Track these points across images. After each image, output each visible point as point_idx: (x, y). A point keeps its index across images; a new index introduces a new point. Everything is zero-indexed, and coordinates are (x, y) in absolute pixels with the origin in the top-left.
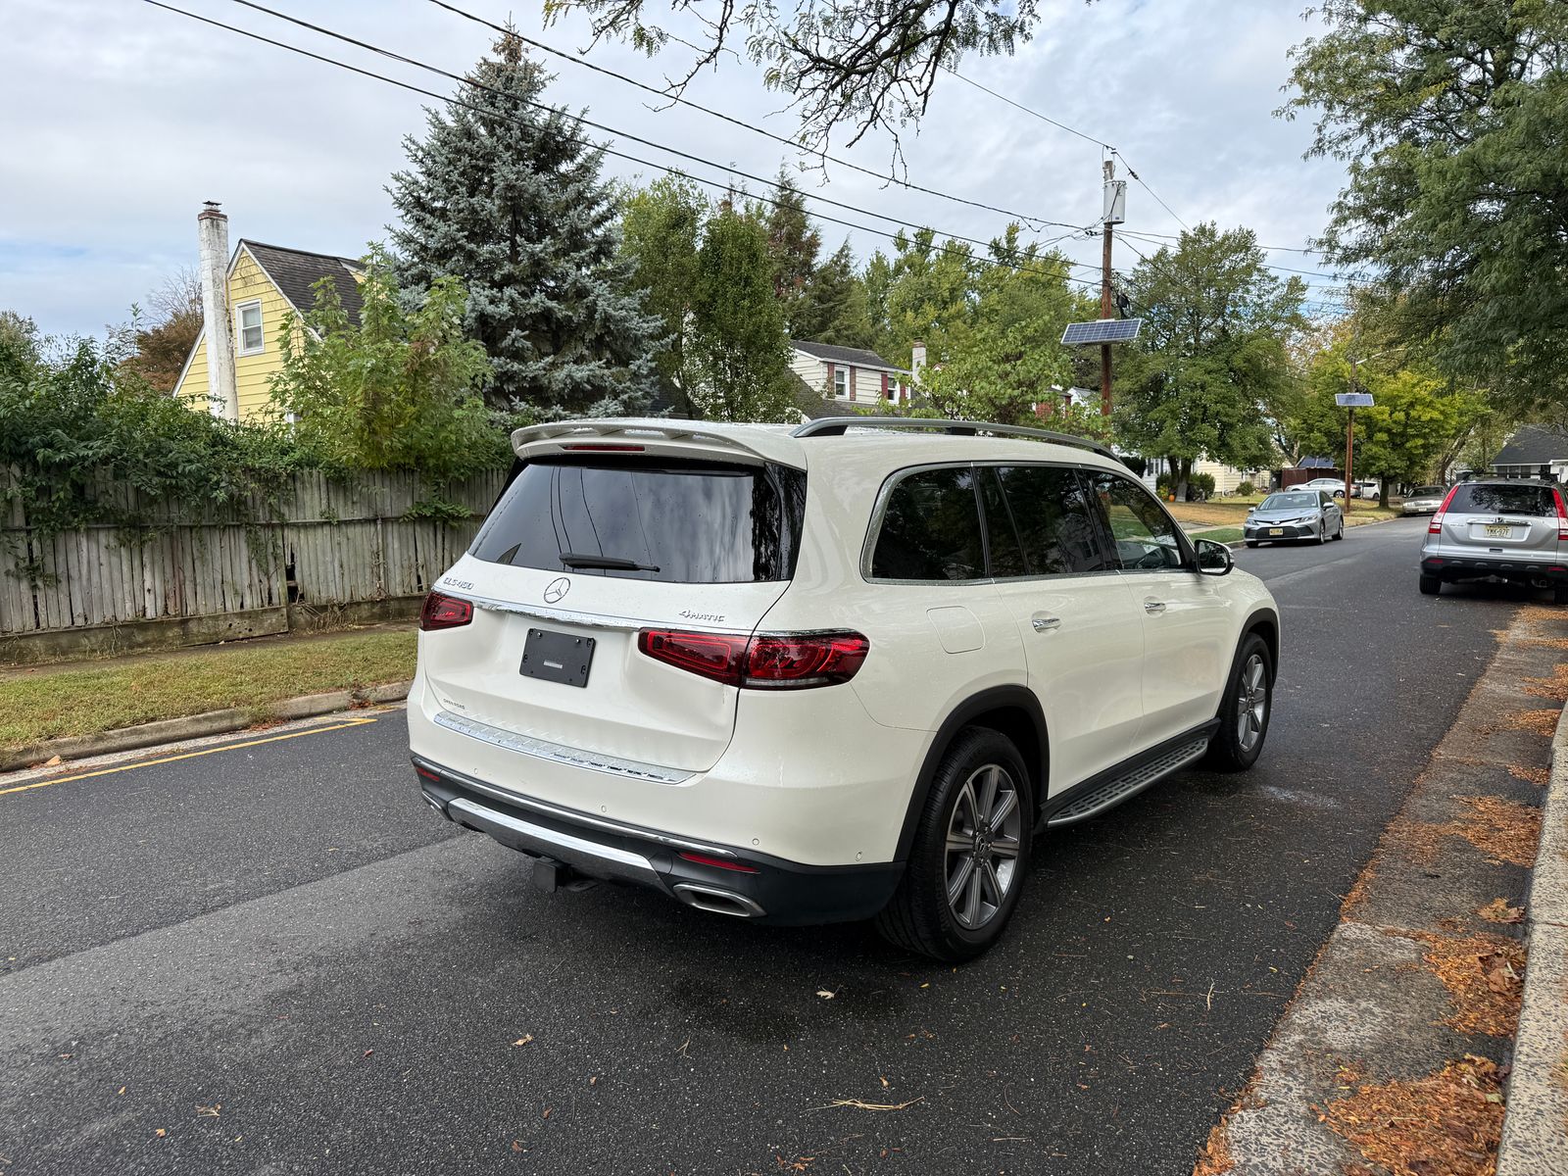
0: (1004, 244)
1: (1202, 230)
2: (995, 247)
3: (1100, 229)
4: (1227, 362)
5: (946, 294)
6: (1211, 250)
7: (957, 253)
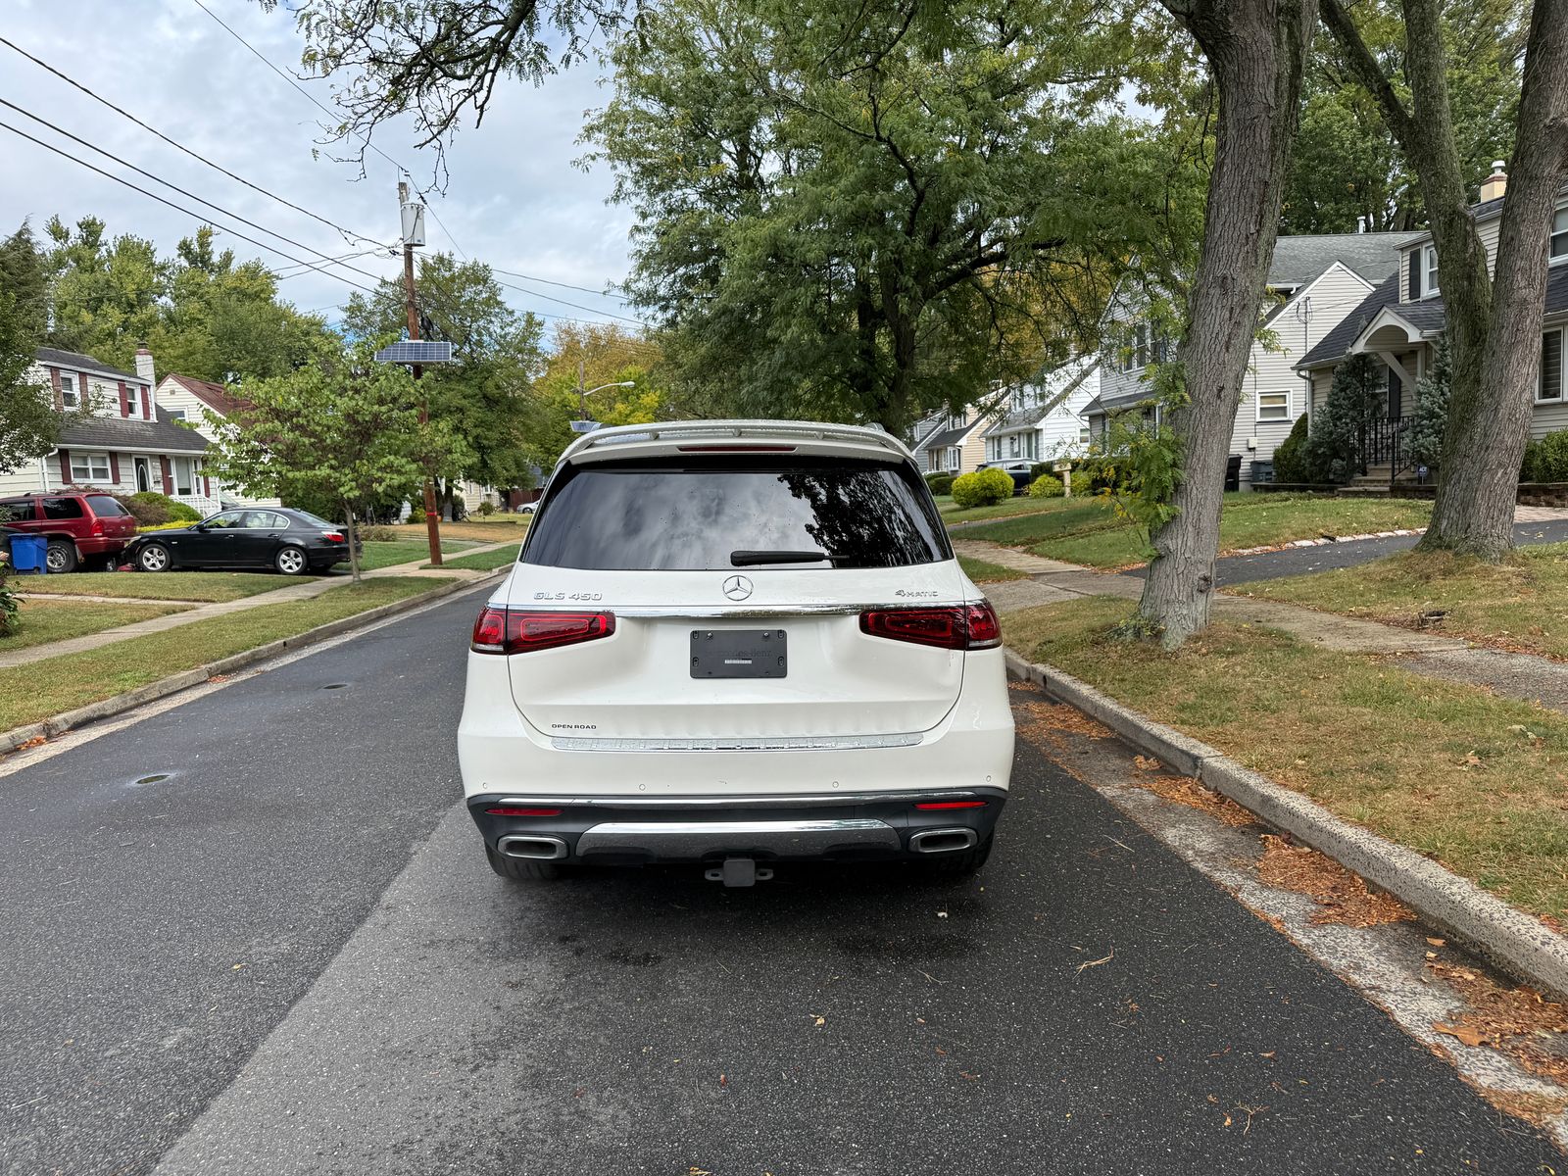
0: (195, 247)
1: (441, 259)
2: (185, 248)
3: (401, 250)
4: (480, 388)
5: (133, 296)
6: (453, 279)
7: (134, 252)
